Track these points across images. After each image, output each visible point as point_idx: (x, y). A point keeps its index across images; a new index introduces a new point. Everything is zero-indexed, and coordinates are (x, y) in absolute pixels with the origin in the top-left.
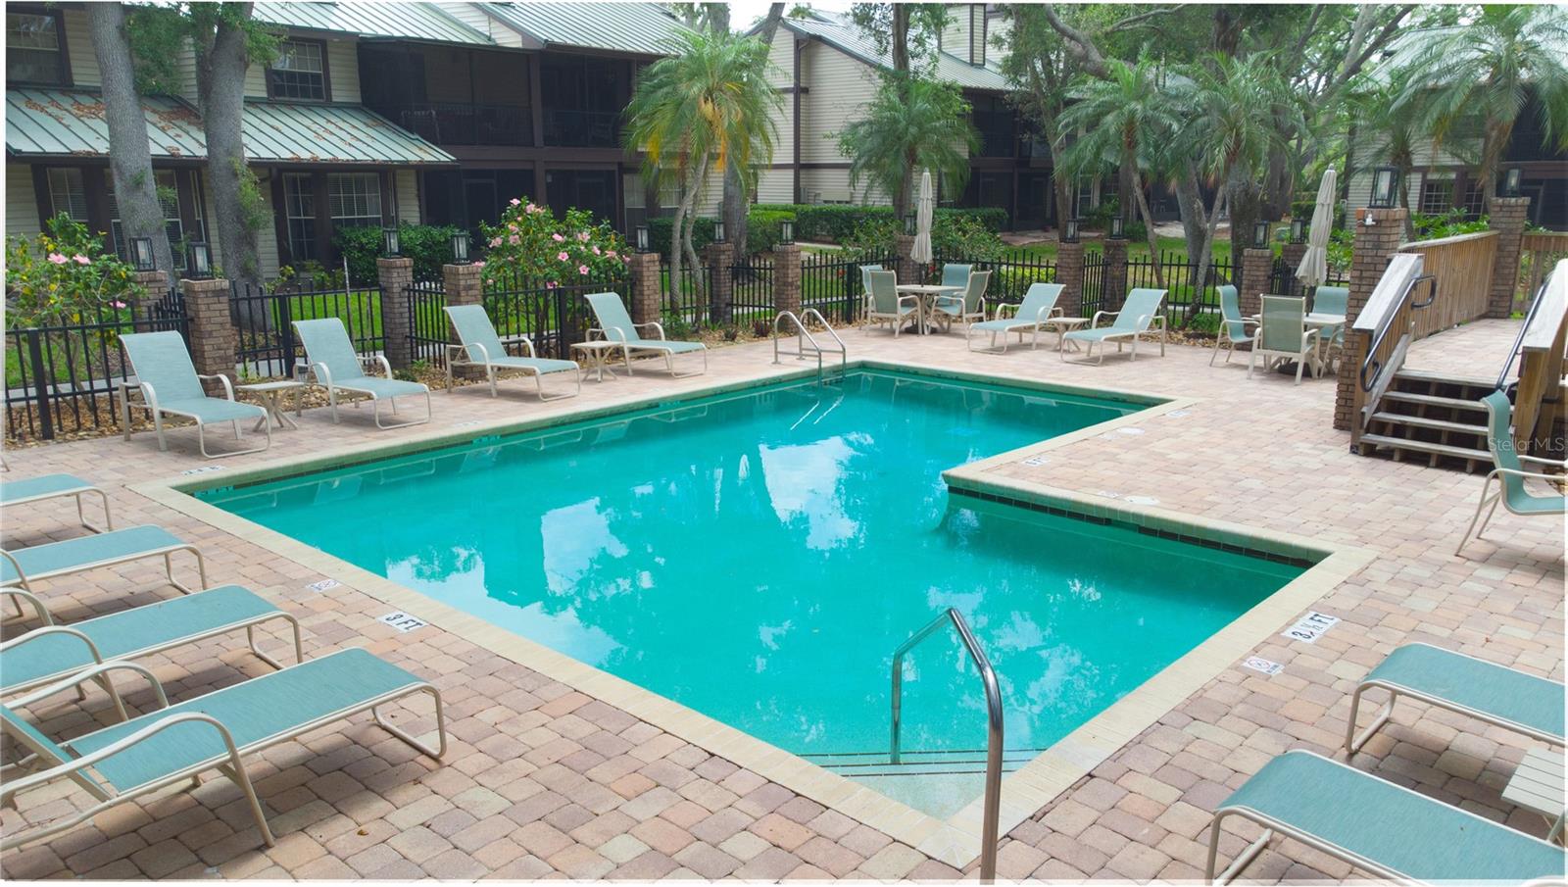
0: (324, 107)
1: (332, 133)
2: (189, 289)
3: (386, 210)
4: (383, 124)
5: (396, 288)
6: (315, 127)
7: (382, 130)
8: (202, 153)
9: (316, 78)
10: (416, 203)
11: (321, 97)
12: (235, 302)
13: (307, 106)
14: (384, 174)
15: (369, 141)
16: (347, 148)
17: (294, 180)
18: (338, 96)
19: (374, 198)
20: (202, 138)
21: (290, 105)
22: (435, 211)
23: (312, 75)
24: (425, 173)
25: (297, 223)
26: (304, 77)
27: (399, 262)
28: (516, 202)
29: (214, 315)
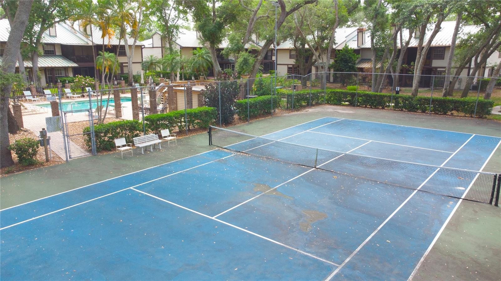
0: (54, 56)
1: (55, 61)
2: (31, 87)
3: (66, 75)
4: (66, 59)
5: (60, 87)
6: (52, 60)
7: (65, 60)
8: (32, 66)
9: (53, 51)
10: (72, 73)
11: (54, 54)
12: (37, 88)
13: (51, 56)
14: (66, 69)
15: (62, 62)
16: (57, 64)
17: (48, 69)
18: (57, 54)
19: (63, 72)
20: (31, 63)
21: (48, 56)
22: (75, 73)
23: (52, 51)
24: (74, 68)
25: (49, 77)
26: (50, 51)
27: (60, 83)
28: (77, 75)
29: (34, 90)
